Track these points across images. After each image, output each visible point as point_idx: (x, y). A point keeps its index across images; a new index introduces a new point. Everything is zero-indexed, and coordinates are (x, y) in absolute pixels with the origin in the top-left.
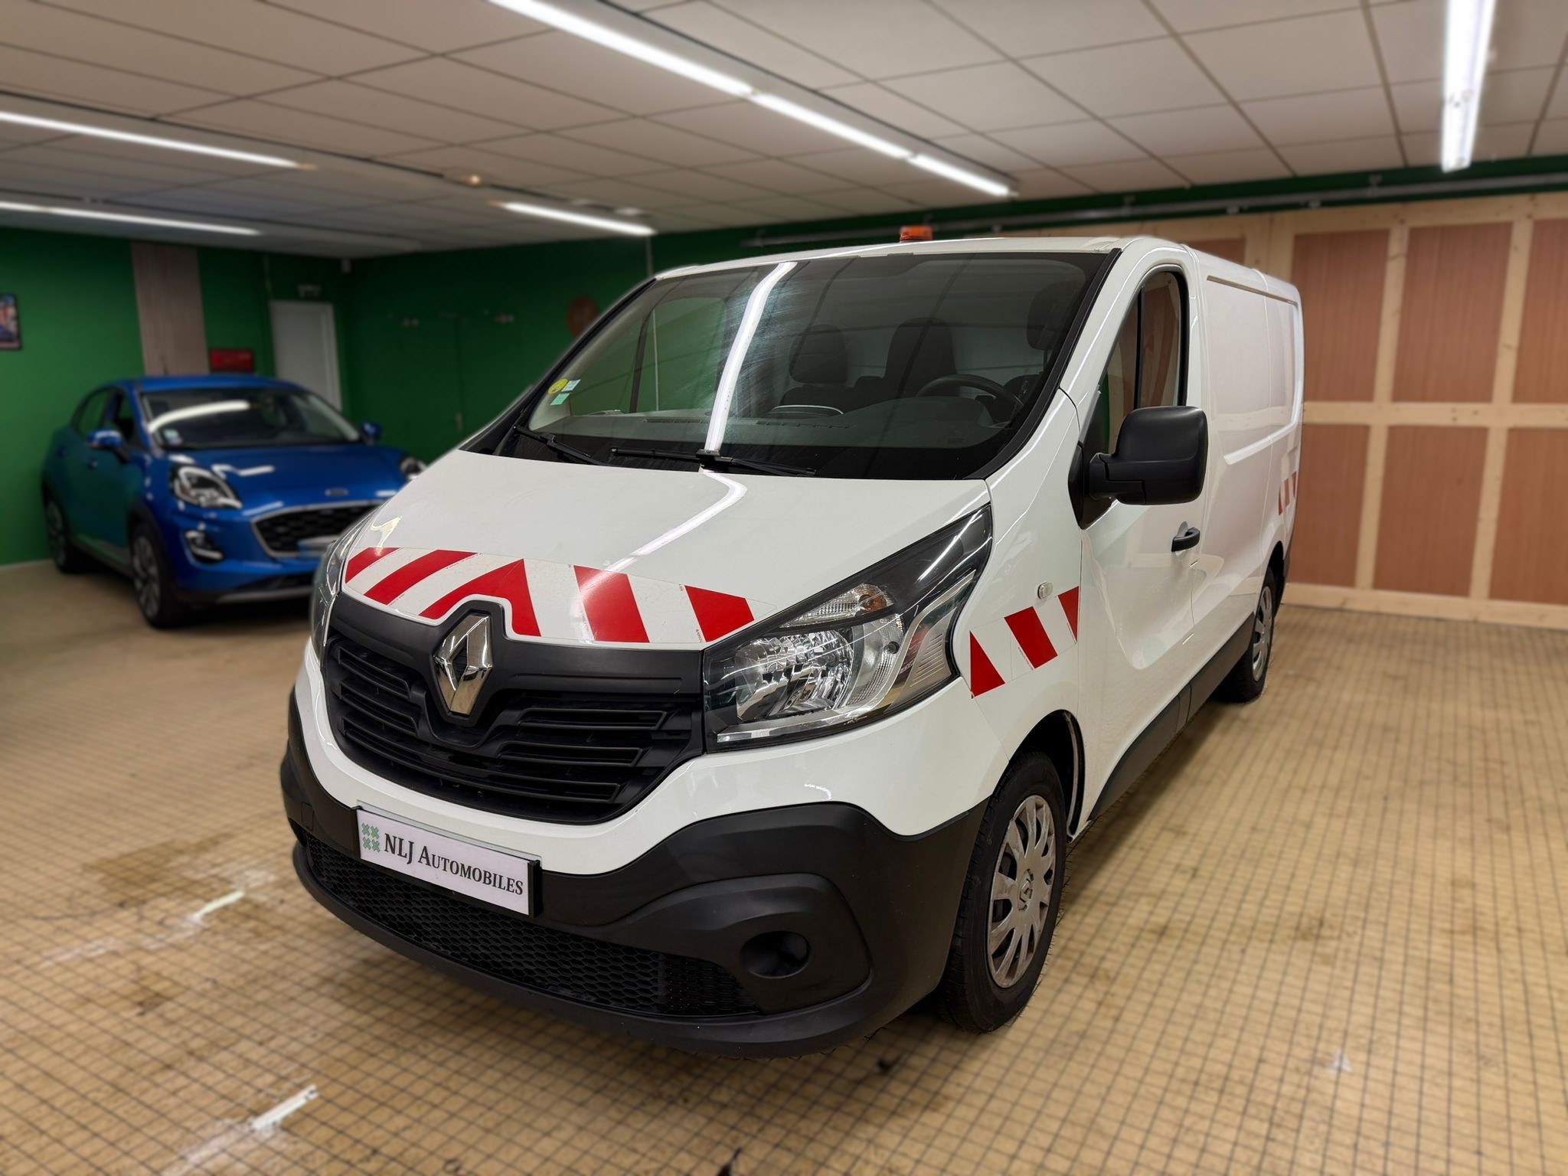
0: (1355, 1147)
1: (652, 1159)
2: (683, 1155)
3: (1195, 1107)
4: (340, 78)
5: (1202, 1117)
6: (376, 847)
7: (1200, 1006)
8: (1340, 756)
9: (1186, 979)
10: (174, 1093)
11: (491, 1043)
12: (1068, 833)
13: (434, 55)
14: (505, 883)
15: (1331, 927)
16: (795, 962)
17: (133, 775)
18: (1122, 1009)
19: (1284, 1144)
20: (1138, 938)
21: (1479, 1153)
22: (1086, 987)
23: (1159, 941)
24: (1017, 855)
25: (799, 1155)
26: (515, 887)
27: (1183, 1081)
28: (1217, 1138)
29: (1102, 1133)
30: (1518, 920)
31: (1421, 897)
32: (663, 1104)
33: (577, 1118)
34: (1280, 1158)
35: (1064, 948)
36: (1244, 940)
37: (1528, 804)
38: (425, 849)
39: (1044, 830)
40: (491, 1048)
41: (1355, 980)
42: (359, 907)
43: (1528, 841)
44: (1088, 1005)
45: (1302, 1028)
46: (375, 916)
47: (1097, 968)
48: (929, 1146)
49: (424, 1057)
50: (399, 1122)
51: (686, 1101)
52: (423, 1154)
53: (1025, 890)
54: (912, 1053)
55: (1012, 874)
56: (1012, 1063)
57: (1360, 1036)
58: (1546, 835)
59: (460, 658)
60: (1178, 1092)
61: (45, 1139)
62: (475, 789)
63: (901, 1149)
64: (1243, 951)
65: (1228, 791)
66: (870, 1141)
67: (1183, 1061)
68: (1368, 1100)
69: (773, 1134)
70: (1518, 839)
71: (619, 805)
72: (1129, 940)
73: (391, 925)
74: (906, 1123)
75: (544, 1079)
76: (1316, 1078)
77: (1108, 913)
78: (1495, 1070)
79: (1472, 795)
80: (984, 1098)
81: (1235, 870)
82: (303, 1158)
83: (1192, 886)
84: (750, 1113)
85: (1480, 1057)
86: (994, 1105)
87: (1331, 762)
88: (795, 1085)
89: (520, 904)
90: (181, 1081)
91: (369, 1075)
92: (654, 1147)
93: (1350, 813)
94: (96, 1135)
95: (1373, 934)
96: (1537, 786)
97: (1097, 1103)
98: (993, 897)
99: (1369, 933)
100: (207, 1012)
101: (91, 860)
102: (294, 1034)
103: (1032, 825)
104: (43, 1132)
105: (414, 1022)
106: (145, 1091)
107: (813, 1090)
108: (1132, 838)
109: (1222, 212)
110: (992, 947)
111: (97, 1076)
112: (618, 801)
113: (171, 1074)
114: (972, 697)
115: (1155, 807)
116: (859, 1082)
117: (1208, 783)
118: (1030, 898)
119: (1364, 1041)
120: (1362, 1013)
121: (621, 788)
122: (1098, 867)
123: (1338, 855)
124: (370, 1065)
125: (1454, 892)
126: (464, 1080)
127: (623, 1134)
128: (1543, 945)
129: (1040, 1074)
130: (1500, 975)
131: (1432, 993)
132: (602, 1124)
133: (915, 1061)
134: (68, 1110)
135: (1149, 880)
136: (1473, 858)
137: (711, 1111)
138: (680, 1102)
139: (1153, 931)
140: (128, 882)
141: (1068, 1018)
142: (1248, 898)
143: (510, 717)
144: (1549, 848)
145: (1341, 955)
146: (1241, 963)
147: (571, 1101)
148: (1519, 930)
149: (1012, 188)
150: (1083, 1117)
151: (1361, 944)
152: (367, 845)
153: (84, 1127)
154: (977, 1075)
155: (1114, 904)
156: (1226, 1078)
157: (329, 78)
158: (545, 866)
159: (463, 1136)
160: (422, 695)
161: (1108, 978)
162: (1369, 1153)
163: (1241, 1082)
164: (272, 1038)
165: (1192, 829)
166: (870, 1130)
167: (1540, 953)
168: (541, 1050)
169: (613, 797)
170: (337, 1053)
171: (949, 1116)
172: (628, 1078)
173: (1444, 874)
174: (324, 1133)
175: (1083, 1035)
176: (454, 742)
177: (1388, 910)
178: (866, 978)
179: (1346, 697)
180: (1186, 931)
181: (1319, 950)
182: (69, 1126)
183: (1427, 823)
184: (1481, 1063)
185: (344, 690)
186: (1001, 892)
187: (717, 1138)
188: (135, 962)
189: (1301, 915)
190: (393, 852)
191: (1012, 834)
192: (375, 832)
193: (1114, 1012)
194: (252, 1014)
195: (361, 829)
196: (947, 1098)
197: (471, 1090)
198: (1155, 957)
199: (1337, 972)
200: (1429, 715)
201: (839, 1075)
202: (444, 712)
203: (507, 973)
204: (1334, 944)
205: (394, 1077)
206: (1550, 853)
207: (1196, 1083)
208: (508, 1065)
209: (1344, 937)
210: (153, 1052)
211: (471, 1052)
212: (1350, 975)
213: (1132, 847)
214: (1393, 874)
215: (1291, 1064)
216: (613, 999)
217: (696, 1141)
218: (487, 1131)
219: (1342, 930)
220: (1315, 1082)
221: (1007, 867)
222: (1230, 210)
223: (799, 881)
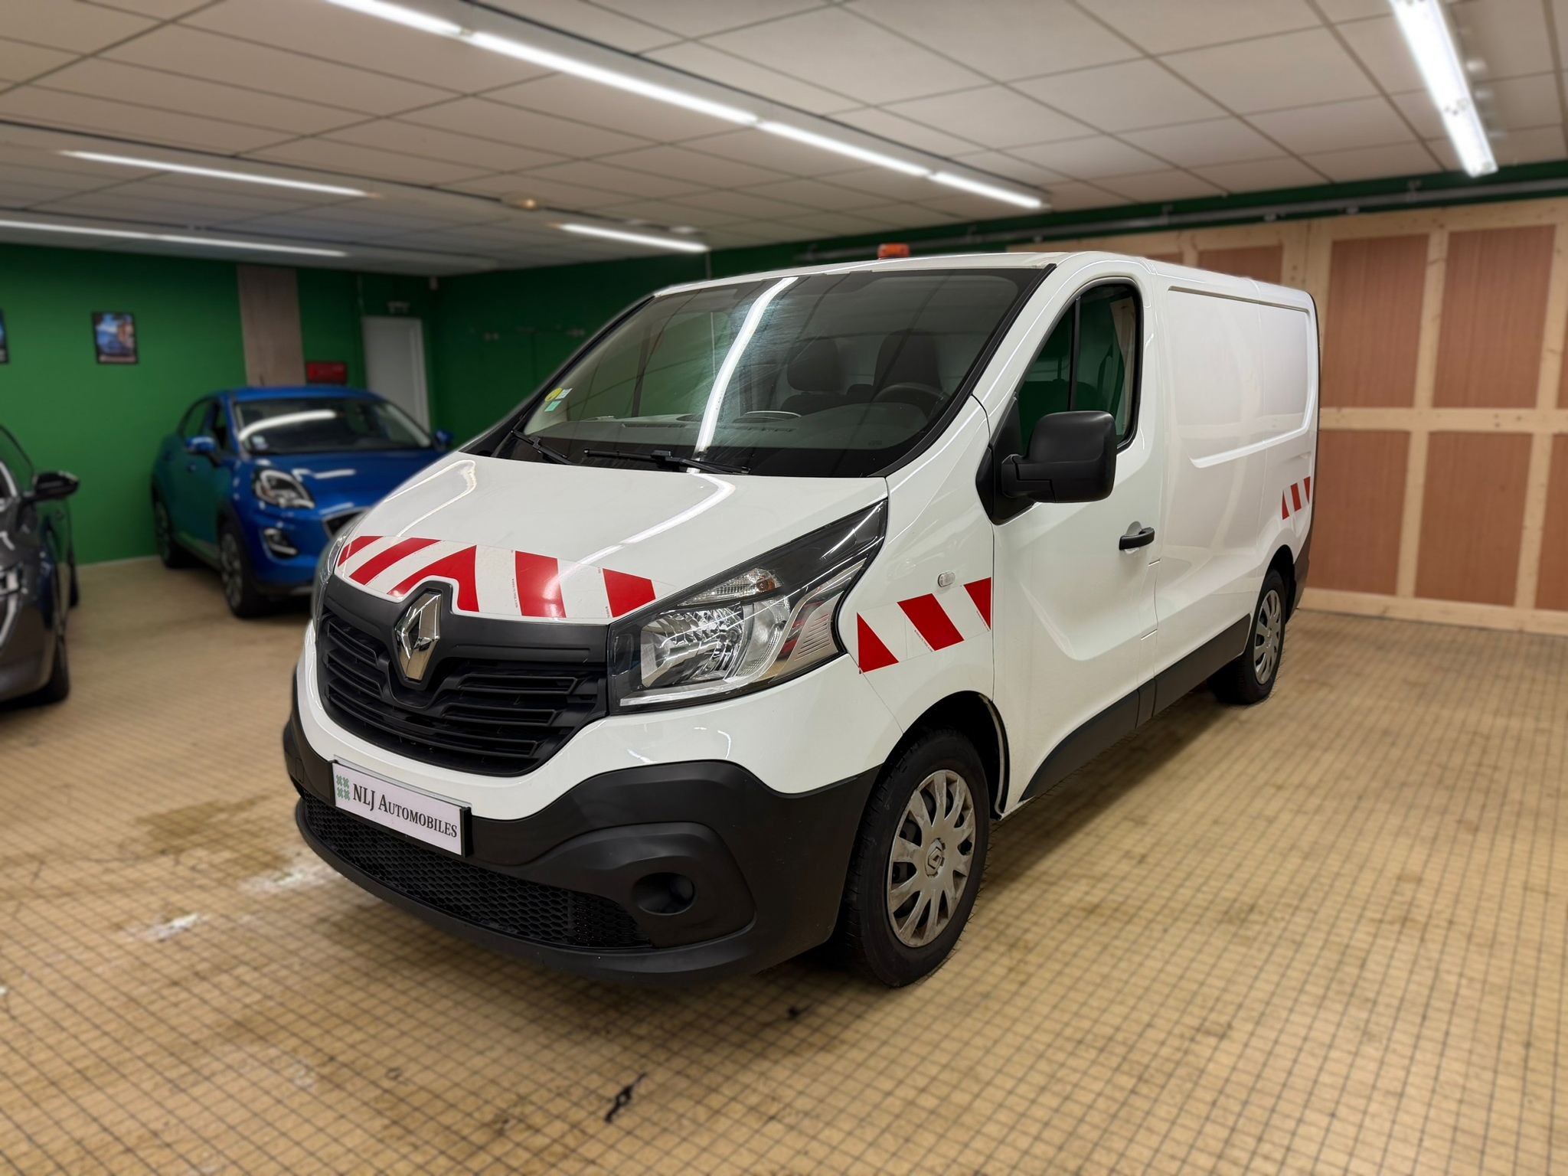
0: (1214, 1103)
1: (566, 1078)
2: (594, 1076)
3: (1072, 1062)
4: (388, 117)
5: (1075, 1070)
6: (347, 797)
7: (1105, 977)
8: (1328, 758)
9: (1100, 953)
10: (176, 1005)
11: (450, 977)
12: (999, 813)
13: (465, 96)
14: (443, 828)
15: (1261, 913)
16: (680, 901)
17: (195, 745)
18: (1030, 976)
19: (1146, 1097)
20: (1066, 915)
21: (1333, 1115)
22: (1002, 955)
23: (1086, 918)
24: (921, 823)
25: (695, 1081)
26: (451, 831)
27: (1068, 1039)
28: (1084, 1088)
29: (977, 1079)
30: (1453, 914)
31: (1362, 890)
32: (587, 1033)
33: (509, 1042)
34: (1138, 1109)
35: (993, 920)
36: (1169, 921)
37: (1507, 808)
38: (383, 796)
39: (958, 803)
40: (450, 982)
41: (1266, 961)
42: (339, 851)
43: (1493, 844)
44: (1000, 971)
45: (1199, 1000)
46: (350, 858)
47: (1019, 939)
48: (814, 1080)
49: (390, 986)
50: (358, 1036)
51: (608, 1032)
52: (371, 1062)
53: (934, 857)
54: (823, 1002)
55: (917, 840)
56: (912, 1016)
57: (1253, 1010)
58: (1514, 837)
59: (414, 631)
60: (1061, 1049)
61: (64, 1035)
62: (427, 746)
63: (789, 1082)
64: (1165, 931)
65: (1202, 786)
66: (762, 1074)
67: (1074, 1023)
68: (1240, 1065)
69: (678, 1063)
70: (1483, 839)
71: (537, 760)
72: (1057, 916)
73: (362, 866)
74: (798, 1060)
75: (488, 1009)
76: (1198, 1043)
77: (1045, 891)
78: (1377, 1045)
79: (1451, 798)
80: (876, 1044)
81: (1184, 858)
82: (271, 1061)
83: (1136, 871)
84: (663, 1046)
85: (1365, 1033)
86: (885, 1050)
87: (1317, 762)
88: (707, 1024)
89: (453, 845)
90: (184, 995)
91: (341, 998)
92: (571, 1068)
93: (1318, 809)
94: (106, 1034)
95: (1301, 920)
96: (1524, 791)
97: (980, 1053)
98: (893, 858)
99: (1297, 919)
100: (216, 941)
101: (144, 814)
102: (285, 963)
103: (941, 797)
104: (63, 1029)
105: (389, 957)
106: (153, 1002)
107: (723, 1029)
108: (1091, 826)
109: (1259, 219)
110: (893, 906)
111: (115, 988)
112: (536, 756)
113: (176, 989)
114: (860, 673)
115: (1124, 798)
116: (767, 1025)
117: (1185, 778)
118: (941, 865)
119: (1255, 1014)
120: (1263, 988)
121: (538, 746)
122: (1049, 850)
123: (1292, 848)
124: (343, 991)
125: (1397, 885)
126: (420, 1006)
127: (547, 1056)
128: (1470, 938)
129: (935, 1027)
130: (1415, 962)
131: (1339, 975)
132: (530, 1047)
133: (824, 1010)
134: (88, 1014)
135: (1093, 864)
136: (1429, 856)
137: (627, 1041)
138: (603, 1033)
139: (1083, 909)
140: (173, 834)
141: (976, 981)
142: (1188, 883)
143: (452, 682)
144: (1512, 848)
145: (1262, 937)
146: (1159, 940)
147: (507, 1027)
148: (1451, 922)
149: (1044, 200)
150: (963, 1064)
151: (1285, 929)
152: (340, 795)
153: (97, 1027)
154: (876, 1024)
155: (1052, 884)
156: (1111, 1039)
157: (379, 118)
158: (474, 813)
159: (409, 1051)
160: (387, 663)
161: (1026, 947)
162: (1225, 1109)
163: (1124, 1043)
164: (266, 965)
165: (1152, 820)
166: (765, 1065)
167: (1463, 944)
168: (492, 985)
169: (531, 754)
170: (318, 979)
171: (840, 1057)
172: (562, 1011)
173: (1393, 869)
174: (293, 1042)
175: (986, 996)
176: (408, 704)
177: (1324, 899)
178: (750, 922)
179: (1356, 701)
180: (1116, 910)
181: (1242, 932)
182: (85, 1026)
183: (1394, 821)
184: (1365, 1039)
185: (331, 660)
186: (902, 855)
187: (627, 1063)
188: (163, 899)
189: (1235, 900)
190: (360, 800)
191: (916, 805)
192: (346, 781)
193: (1022, 977)
194: (253, 944)
195: (336, 780)
196: (843, 1042)
197: (424, 1015)
198: (1078, 932)
199: (1253, 952)
200: (1436, 721)
201: (750, 1018)
202: (402, 677)
203: (449, 908)
204: (1257, 927)
205: (362, 1000)
206: (1511, 854)
207: (1080, 1042)
208: (460, 996)
209: (1271, 922)
210: (166, 971)
211: (432, 985)
212: (1263, 956)
213: (1088, 834)
214: (1342, 867)
215: (1177, 1030)
216: (532, 932)
217: (608, 1065)
218: (430, 1047)
219: (1270, 916)
220: (1195, 1047)
221: (911, 833)
222: (1267, 218)
223: (684, 829)
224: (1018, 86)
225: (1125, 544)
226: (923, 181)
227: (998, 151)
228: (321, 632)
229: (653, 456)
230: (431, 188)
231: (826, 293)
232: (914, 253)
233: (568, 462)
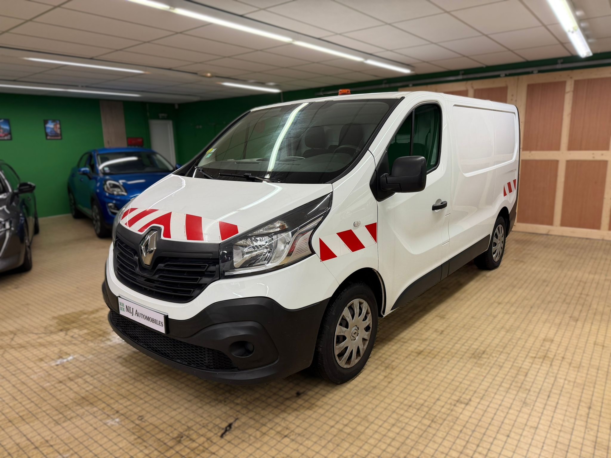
0: (461, 431)
1: (207, 420)
2: (218, 419)
3: (407, 414)
4: (149, 42)
5: (407, 418)
6: (124, 310)
7: (423, 380)
8: (520, 291)
9: (422, 370)
10: (60, 390)
11: (166, 380)
12: (382, 314)
13: (177, 33)
14: (158, 323)
15: (487, 354)
16: (249, 352)
17: (78, 288)
18: (393, 379)
19: (434, 428)
20: (410, 355)
21: (508, 436)
22: (383, 371)
23: (417, 356)
24: (348, 320)
25: (257, 421)
26: (161, 324)
27: (405, 405)
28: (410, 425)
29: (368, 421)
30: (564, 355)
31: (528, 345)
32: (217, 402)
33: (186, 405)
34: (430, 433)
35: (380, 357)
36: (450, 357)
37: (590, 311)
38: (136, 310)
39: (364, 311)
40: (166, 381)
41: (488, 373)
42: (123, 331)
43: (583, 326)
44: (381, 377)
45: (459, 389)
46: (126, 334)
47: (390, 364)
48: (304, 421)
49: (143, 383)
50: (129, 403)
51: (225, 402)
52: (132, 413)
53: (354, 333)
54: (310, 390)
55: (347, 327)
56: (345, 395)
57: (480, 393)
58: (592, 323)
59: (147, 246)
60: (402, 409)
61: (16, 402)
62: (153, 291)
63: (294, 422)
64: (448, 361)
65: (469, 303)
66: (284, 419)
67: (408, 398)
68: (473, 416)
69: (251, 414)
70: (579, 324)
71: (193, 297)
72: (406, 355)
73: (131, 337)
74: (298, 413)
75: (180, 392)
76: (457, 407)
77: (402, 345)
78: (528, 408)
79: (568, 307)
80: (330, 406)
81: (458, 332)
82: (94, 413)
83: (439, 337)
84: (246, 407)
85: (524, 403)
86: (333, 409)
87: (516, 293)
88: (264, 399)
89: (162, 329)
90: (64, 387)
91: (123, 388)
92: (209, 416)
93: (514, 312)
94: (32, 402)
95: (503, 357)
96: (598, 304)
97: (370, 411)
98: (337, 333)
99: (501, 357)
100: (77, 365)
101: (56, 315)
102: (103, 374)
103: (357, 309)
104: (16, 400)
105: (144, 372)
106: (51, 389)
107: (270, 400)
108: (423, 319)
109: (498, 76)
110: (337, 352)
111: (38, 384)
112: (192, 295)
113: (61, 384)
114: (321, 261)
115: (437, 308)
116: (287, 399)
117: (462, 300)
118: (357, 336)
119: (481, 395)
120: (486, 384)
121: (193, 291)
122: (405, 329)
123: (502, 328)
124: (125, 385)
125: (543, 343)
126: (153, 391)
127: (200, 411)
128: (570, 364)
129: (353, 400)
130: (547, 374)
131: (516, 379)
132: (194, 408)
133: (310, 393)
134: (26, 394)
135: (422, 334)
136: (557, 331)
137: (232, 405)
138: (223, 402)
139: (416, 353)
140: (66, 323)
141: (371, 381)
142: (459, 342)
143: (161, 266)
144: (591, 328)
145: (486, 364)
146: (445, 365)
147: (186, 400)
148: (563, 358)
149: (412, 70)
150: (363, 415)
151: (496, 361)
152: (121, 309)
153: (29, 399)
154: (330, 399)
155: (405, 342)
156: (422, 405)
157: (145, 42)
158: (169, 317)
159: (147, 409)
160: (137, 258)
161: (392, 368)
162: (465, 434)
163: (427, 407)
164: (96, 375)
165: (447, 317)
166: (285, 415)
167: (568, 367)
168: (182, 383)
169: (191, 293)
170: (115, 380)
171: (315, 412)
172: (208, 393)
173: (542, 336)
174: (103, 405)
175: (375, 387)
176: (145, 274)
177: (513, 349)
178: (277, 359)
179: (533, 268)
180: (429, 353)
181: (479, 362)
182: (25, 399)
183: (545, 317)
184: (524, 405)
185: (118, 257)
186: (340, 332)
187: (231, 414)
188: (60, 349)
189: (477, 349)
190: (128, 312)
191: (346, 313)
192: (123, 304)
193: (390, 380)
194: (92, 366)
195: (119, 304)
196: (316, 406)
197: (154, 395)
198: (414, 362)
199: (483, 370)
200: (565, 276)
201: (281, 396)
202: (143, 264)
203: (162, 354)
204: (485, 360)
205: (131, 389)
206: (590, 330)
207: (410, 406)
208: (169, 387)
209: (491, 358)
210: (57, 377)
211: (159, 383)
212: (487, 371)
213: (421, 322)
214: (521, 336)
215: (449, 402)
216: (192, 363)
217: (224, 415)
218: (156, 408)
219: (491, 355)
220: (455, 408)
221: (344, 323)
222: (501, 76)
223: (250, 324)
224: (395, 25)
225: (435, 208)
226: (362, 63)
227: (391, 51)
228: (115, 246)
229: (244, 176)
230: (170, 69)
231: (319, 109)
232: (352, 93)
233: (212, 178)
